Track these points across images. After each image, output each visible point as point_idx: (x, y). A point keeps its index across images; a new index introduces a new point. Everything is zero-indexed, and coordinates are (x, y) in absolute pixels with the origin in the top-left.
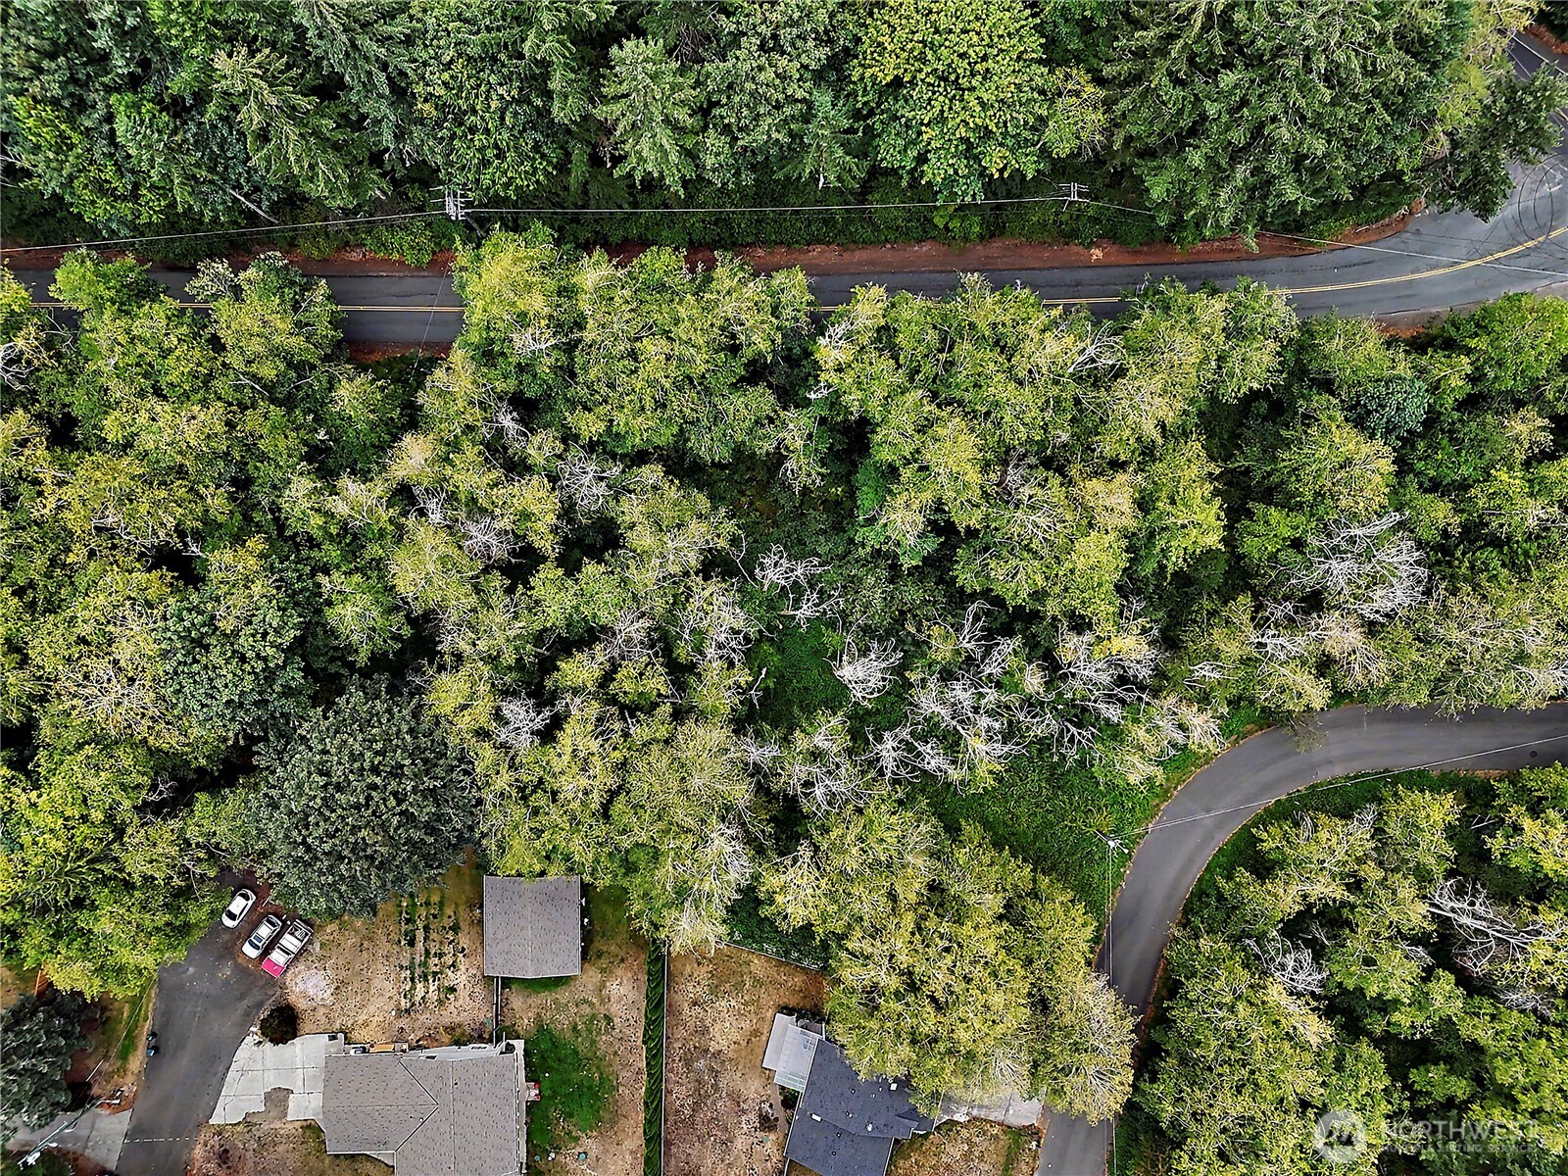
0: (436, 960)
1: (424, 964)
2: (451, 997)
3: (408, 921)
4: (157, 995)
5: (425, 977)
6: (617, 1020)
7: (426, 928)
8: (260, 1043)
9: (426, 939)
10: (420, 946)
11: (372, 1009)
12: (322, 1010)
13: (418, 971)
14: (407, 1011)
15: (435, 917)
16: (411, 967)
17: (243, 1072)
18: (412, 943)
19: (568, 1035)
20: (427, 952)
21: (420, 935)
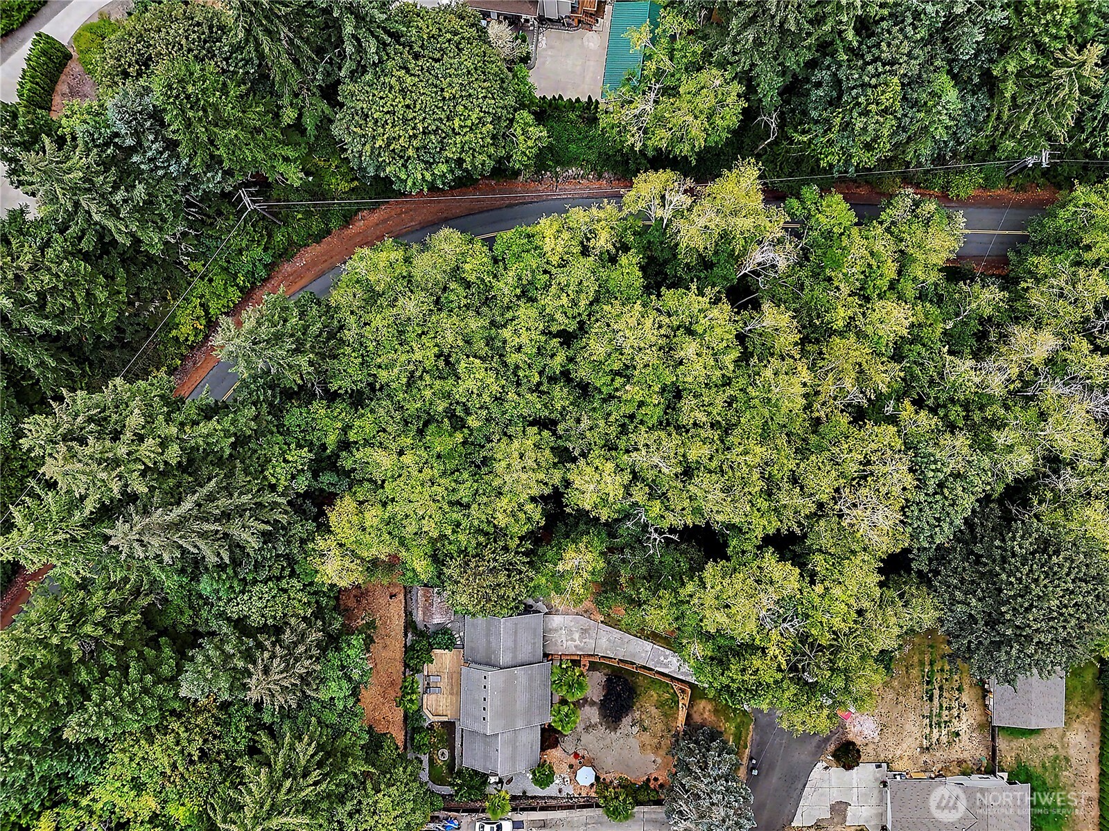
0: (947, 712)
1: (939, 715)
2: (957, 740)
3: (928, 683)
4: (754, 729)
5: (939, 724)
6: (1073, 761)
7: (941, 688)
8: (826, 768)
9: (941, 696)
10: (936, 701)
11: (905, 746)
12: (871, 746)
13: (935, 720)
14: (927, 749)
15: (946, 680)
16: (930, 717)
17: (816, 789)
18: (931, 699)
19: (1040, 770)
20: (941, 706)
21: (936, 693)
